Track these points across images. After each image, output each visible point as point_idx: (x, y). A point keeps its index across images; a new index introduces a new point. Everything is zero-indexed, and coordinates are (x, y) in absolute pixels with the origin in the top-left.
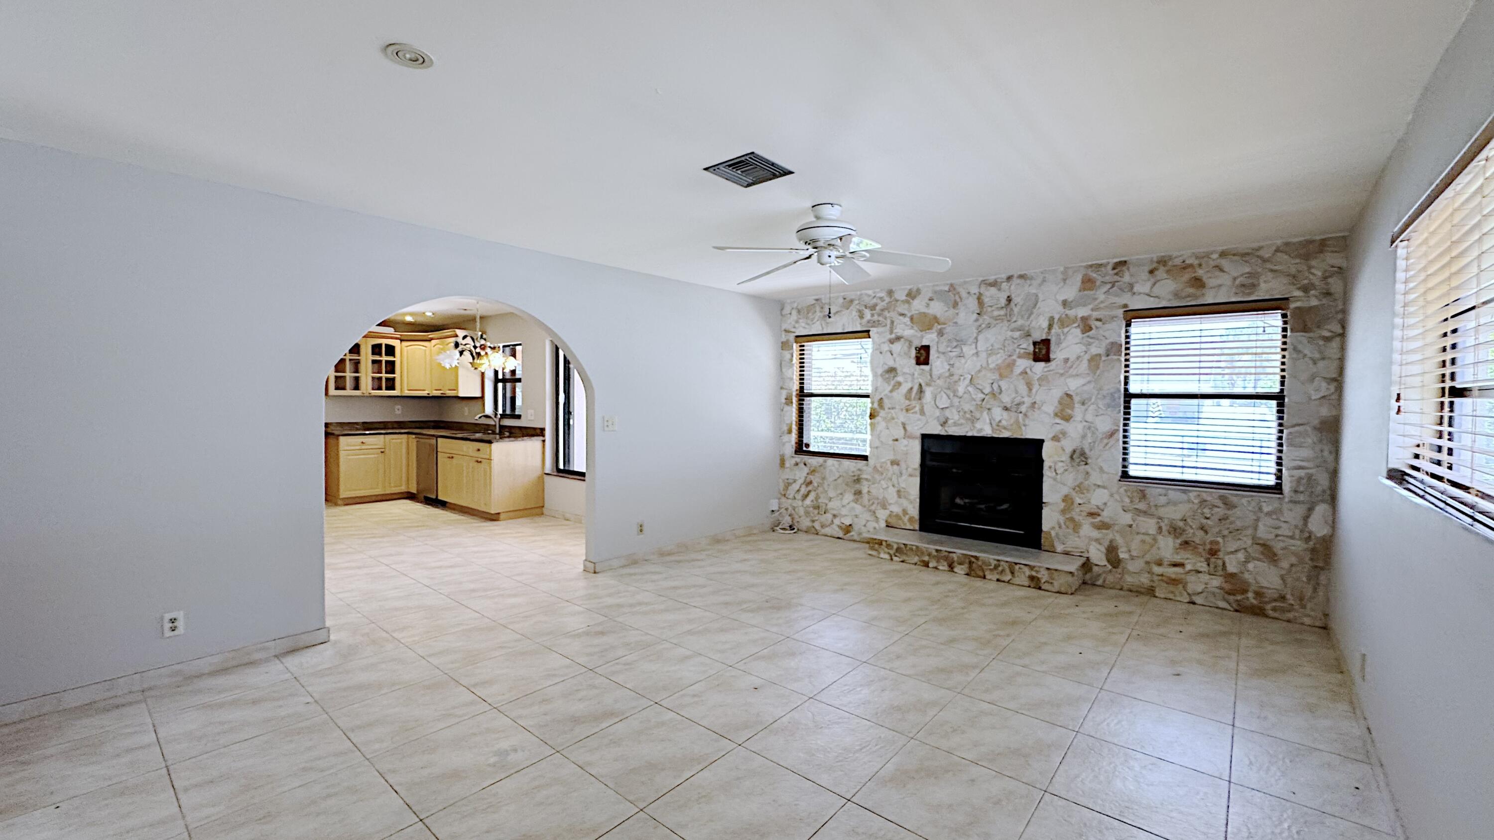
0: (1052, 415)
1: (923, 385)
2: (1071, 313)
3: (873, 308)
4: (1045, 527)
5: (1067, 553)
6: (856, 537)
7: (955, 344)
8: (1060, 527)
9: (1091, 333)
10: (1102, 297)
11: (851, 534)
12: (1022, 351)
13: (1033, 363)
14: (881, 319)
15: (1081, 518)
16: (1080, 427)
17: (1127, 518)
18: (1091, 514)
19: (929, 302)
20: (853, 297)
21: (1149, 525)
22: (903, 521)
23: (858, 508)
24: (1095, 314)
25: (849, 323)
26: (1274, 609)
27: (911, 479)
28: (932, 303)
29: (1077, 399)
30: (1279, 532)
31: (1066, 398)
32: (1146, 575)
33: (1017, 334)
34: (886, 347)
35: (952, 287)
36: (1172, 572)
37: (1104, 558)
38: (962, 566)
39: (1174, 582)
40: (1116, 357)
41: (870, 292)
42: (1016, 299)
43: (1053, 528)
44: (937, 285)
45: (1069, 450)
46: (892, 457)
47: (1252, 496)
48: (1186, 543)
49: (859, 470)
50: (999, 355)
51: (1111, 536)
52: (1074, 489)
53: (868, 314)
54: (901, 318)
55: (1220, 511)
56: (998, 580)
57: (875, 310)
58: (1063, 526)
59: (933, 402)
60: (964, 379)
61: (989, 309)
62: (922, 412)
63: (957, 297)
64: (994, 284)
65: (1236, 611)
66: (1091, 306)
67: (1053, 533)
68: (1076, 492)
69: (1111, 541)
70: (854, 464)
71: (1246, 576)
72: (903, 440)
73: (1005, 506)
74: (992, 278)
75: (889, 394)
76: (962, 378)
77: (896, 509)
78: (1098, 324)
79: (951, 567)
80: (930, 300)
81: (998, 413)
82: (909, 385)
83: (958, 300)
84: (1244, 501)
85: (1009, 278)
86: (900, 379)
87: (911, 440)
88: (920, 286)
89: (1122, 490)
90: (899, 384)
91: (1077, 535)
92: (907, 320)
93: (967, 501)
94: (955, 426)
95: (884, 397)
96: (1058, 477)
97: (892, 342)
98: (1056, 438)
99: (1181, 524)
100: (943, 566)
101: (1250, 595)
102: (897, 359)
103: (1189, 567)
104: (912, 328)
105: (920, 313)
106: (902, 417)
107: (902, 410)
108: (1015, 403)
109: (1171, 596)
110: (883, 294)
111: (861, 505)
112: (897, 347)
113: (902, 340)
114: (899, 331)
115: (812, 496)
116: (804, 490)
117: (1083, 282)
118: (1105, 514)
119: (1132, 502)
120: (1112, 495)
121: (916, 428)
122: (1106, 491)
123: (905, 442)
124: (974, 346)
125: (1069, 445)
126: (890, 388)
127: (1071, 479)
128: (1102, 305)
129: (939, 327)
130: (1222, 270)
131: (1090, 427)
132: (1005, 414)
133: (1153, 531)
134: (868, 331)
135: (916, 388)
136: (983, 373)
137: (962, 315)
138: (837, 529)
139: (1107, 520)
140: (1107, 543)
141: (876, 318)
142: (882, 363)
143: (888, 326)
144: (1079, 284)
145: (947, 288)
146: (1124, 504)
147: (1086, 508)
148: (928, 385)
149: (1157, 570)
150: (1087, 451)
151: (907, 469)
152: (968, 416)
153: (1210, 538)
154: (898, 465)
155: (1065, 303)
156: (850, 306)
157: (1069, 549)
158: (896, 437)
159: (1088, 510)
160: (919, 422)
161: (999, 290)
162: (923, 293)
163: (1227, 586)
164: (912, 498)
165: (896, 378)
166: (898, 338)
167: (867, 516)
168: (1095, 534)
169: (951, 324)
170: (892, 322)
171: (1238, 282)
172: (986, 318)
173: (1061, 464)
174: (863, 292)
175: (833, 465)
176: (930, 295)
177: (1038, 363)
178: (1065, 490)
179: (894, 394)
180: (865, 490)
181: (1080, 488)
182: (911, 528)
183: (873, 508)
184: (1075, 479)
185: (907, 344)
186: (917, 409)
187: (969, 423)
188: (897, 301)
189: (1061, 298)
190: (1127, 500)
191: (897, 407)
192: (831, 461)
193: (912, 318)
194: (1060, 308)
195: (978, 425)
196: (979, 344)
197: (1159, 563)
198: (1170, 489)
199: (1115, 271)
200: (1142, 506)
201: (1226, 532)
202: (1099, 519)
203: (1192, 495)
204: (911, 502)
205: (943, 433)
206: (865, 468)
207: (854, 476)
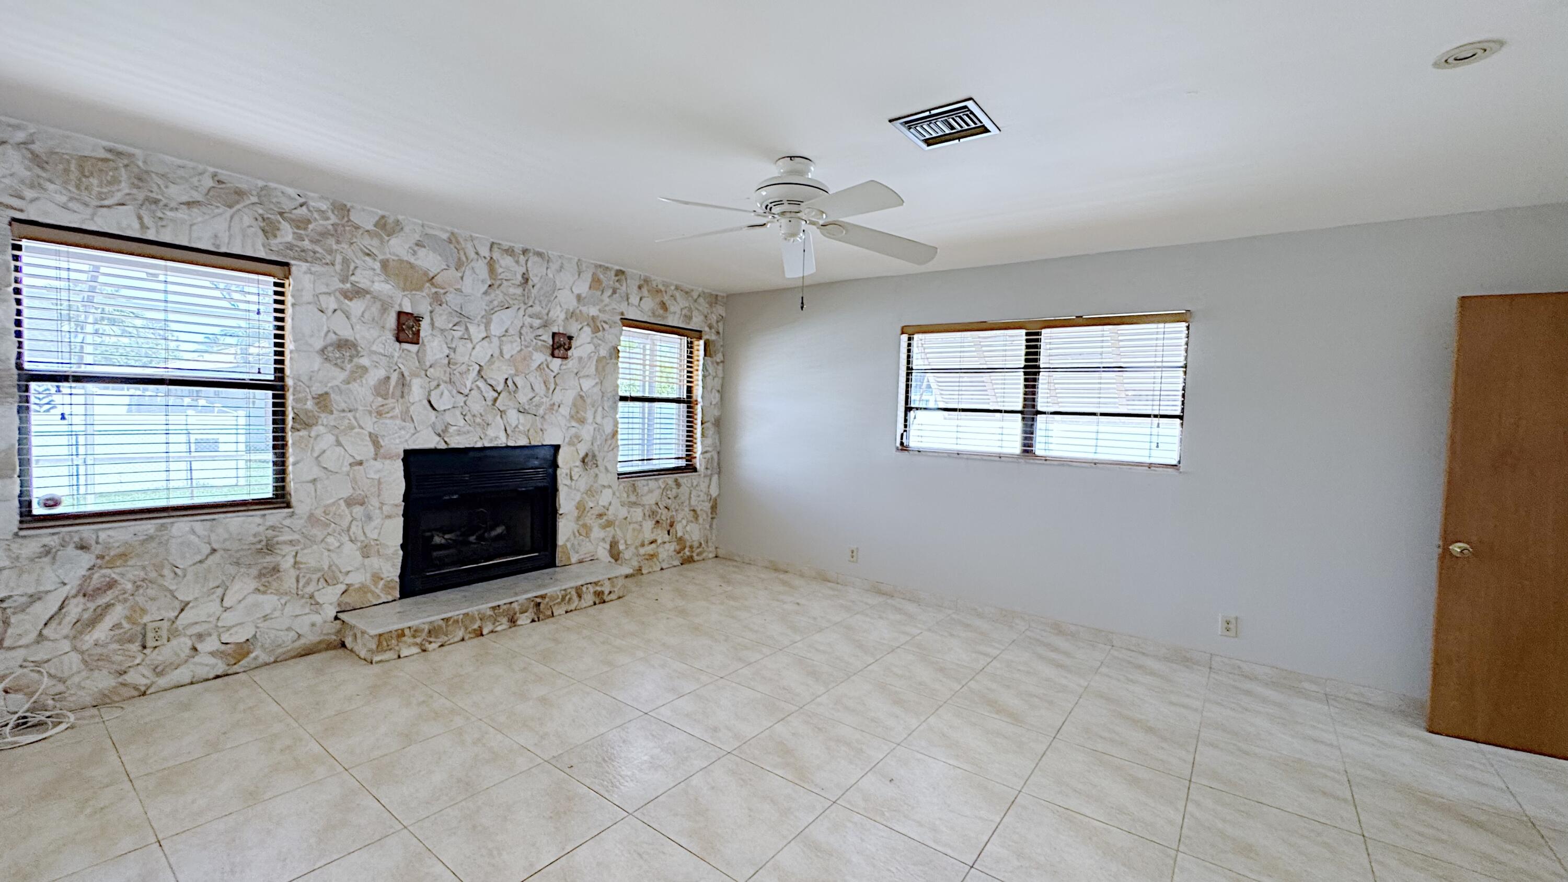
0: (568, 417)
1: (406, 374)
2: (584, 309)
3: (301, 224)
4: (561, 540)
5: (581, 562)
6: (264, 657)
7: (456, 320)
8: (575, 537)
9: (597, 334)
10: (607, 300)
11: (252, 655)
12: (540, 343)
13: (550, 358)
14: (318, 249)
15: (591, 522)
16: (592, 429)
17: (623, 512)
18: (600, 516)
19: (416, 248)
20: (244, 186)
21: (638, 513)
22: (373, 593)
23: (269, 601)
24: (603, 317)
25: (230, 237)
26: (698, 555)
28: (422, 252)
29: (589, 401)
30: (699, 499)
31: (579, 397)
32: (636, 558)
33: (537, 323)
34: (330, 303)
35: (453, 239)
36: (649, 549)
37: (608, 555)
39: (652, 556)
40: (615, 361)
41: (292, 192)
42: (534, 279)
43: (568, 540)
44: (432, 228)
45: (582, 454)
46: (346, 492)
47: (687, 476)
48: (658, 522)
49: (273, 528)
50: (515, 345)
51: (613, 532)
52: (587, 494)
53: (287, 234)
54: (367, 258)
55: (674, 491)
56: (567, 612)
57: (305, 229)
58: (577, 534)
59: (425, 402)
60: (473, 369)
61: (505, 283)
62: (407, 416)
63: (462, 253)
64: (510, 252)
65: (682, 564)
66: (598, 307)
67: (569, 545)
68: (589, 497)
69: (614, 537)
70: (258, 520)
71: (687, 537)
72: (372, 462)
73: (499, 530)
74: (506, 244)
75: (343, 387)
76: (471, 368)
77: (356, 579)
78: (606, 326)
79: (513, 621)
80: (417, 245)
81: (513, 416)
82: (381, 373)
83: (464, 259)
84: (685, 480)
85: (525, 252)
86: (365, 361)
87: (387, 462)
88: (400, 217)
89: (621, 487)
90: (365, 369)
91: (587, 540)
92: (377, 266)
93: (447, 536)
94: (459, 435)
95: (330, 391)
96: (573, 483)
97: (347, 295)
98: (571, 443)
99: (654, 507)
100: (504, 624)
101: (687, 550)
102: (358, 327)
103: (659, 541)
104: (387, 282)
105: (401, 261)
106: (369, 424)
107: (370, 412)
108: (534, 404)
109: (650, 570)
110: (324, 206)
111: (278, 593)
112: (356, 307)
113: (368, 296)
114: (362, 279)
115: (117, 614)
116: (75, 609)
117: (593, 280)
118: (610, 512)
119: (628, 496)
120: (614, 494)
121: (397, 441)
122: (610, 490)
123: (378, 464)
124: (482, 327)
125: (583, 449)
126: (343, 376)
127: (582, 484)
128: (607, 308)
129: (434, 290)
130: (675, 299)
131: (599, 428)
132: (521, 415)
133: (640, 519)
134: (287, 265)
135: (394, 377)
136: (497, 364)
137: (468, 280)
139: (611, 517)
140: (609, 540)
141: (306, 244)
142: (325, 329)
143: (338, 267)
144: (590, 280)
145: (445, 236)
146: (623, 499)
147: (596, 511)
148: (414, 375)
149: (642, 551)
150: (597, 453)
151: (381, 508)
152: (478, 420)
153: (670, 514)
154: (362, 504)
155: (579, 298)
156: (238, 202)
157: (582, 557)
158: (358, 458)
159: (597, 513)
160: (403, 432)
161: (517, 262)
162: (406, 229)
163: (678, 548)
165: (355, 360)
166: (357, 293)
167: (295, 608)
168: (602, 534)
169: (451, 289)
170: (346, 261)
171: (683, 313)
172: (498, 296)
173: (576, 469)
174: (272, 185)
176: (417, 237)
178: (578, 498)
179: (354, 386)
180: (287, 563)
181: (590, 492)
182: (390, 598)
183: (310, 589)
184: (587, 483)
185: (378, 304)
186: (397, 411)
187: (479, 429)
188: (357, 228)
189: (576, 291)
190: (625, 495)
191: (361, 408)
193: (385, 264)
194: (575, 303)
195: (491, 432)
196: (492, 327)
197: (643, 545)
198: (651, 479)
199: (617, 278)
200: (633, 498)
201: (677, 507)
202: (605, 518)
203: (660, 482)
204: (388, 558)
205: (442, 446)
206: (287, 522)
207: (260, 541)
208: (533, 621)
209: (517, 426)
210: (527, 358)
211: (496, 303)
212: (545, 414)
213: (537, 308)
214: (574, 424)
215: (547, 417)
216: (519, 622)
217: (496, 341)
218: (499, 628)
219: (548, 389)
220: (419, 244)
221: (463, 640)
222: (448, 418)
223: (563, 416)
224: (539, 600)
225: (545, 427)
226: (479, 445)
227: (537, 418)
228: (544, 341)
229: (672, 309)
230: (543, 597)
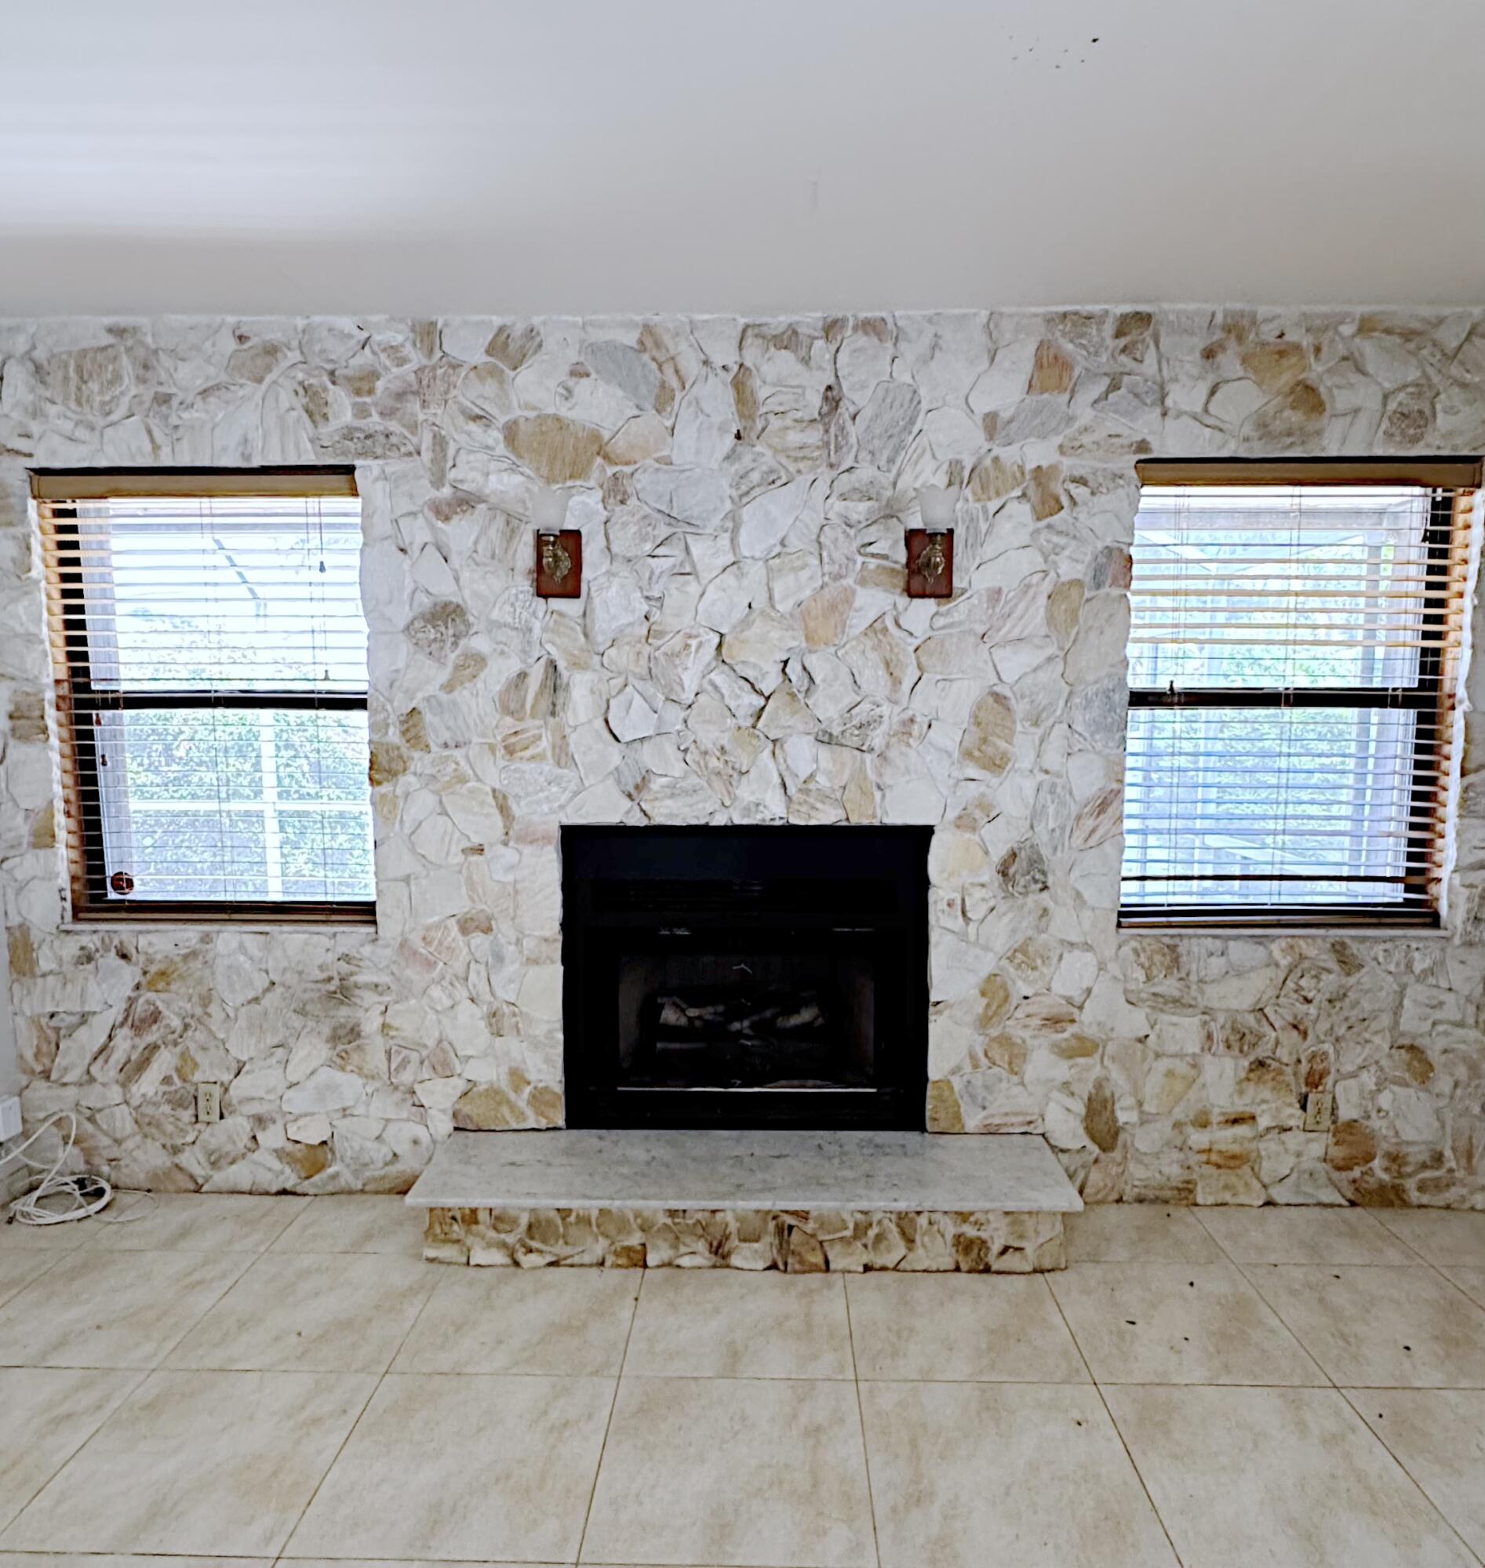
0: (956, 755)
1: (561, 665)
2: (1009, 454)
3: (363, 383)
4: (936, 1069)
5: (990, 1132)
6: (347, 1179)
7: (663, 531)
8: (976, 1066)
9: (1055, 519)
10: (1085, 414)
11: (331, 1170)
12: (873, 563)
13: (903, 601)
14: (394, 426)
15: (1026, 1034)
16: (1029, 786)
17: (1135, 1021)
18: (1054, 1022)
19: (571, 383)
20: (275, 336)
21: (1185, 1031)
22: (512, 1107)
23: (350, 1085)
24: (1069, 465)
25: (265, 437)
26: (1422, 1188)
27: (533, 971)
28: (582, 387)
29: (1020, 708)
30: (1438, 1015)
31: (991, 700)
32: (1176, 1155)
33: (860, 510)
34: (418, 532)
35: (650, 338)
36: (1227, 1138)
37: (1081, 1131)
38: (756, 1245)
39: (1233, 1161)
40: (1116, 592)
41: (347, 323)
42: (855, 396)
43: (956, 1070)
44: (602, 326)
45: (998, 853)
46: (461, 905)
47: (1392, 939)
48: (1261, 1064)
49: (345, 958)
50: (804, 575)
51: (1097, 1072)
52: (1011, 959)
53: (342, 407)
54: (473, 427)
55: (1331, 981)
56: (867, 1268)
57: (371, 392)
58: (984, 1061)
59: (599, 723)
60: (700, 645)
61: (775, 423)
62: (562, 755)
63: (669, 370)
64: (788, 340)
65: (1353, 1204)
66: (1057, 440)
67: (957, 1083)
68: (1018, 967)
69: (1099, 1085)
70: (325, 942)
71: (1376, 1123)
72: (501, 849)
73: (806, 1016)
74: (779, 321)
75: (444, 697)
76: (694, 643)
77: (485, 1073)
78: (1079, 492)
79: (720, 1252)
80: (574, 373)
81: (802, 753)
82: (514, 666)
83: (674, 383)
84: (1379, 950)
85: (831, 328)
86: (479, 643)
87: (527, 850)
88: (536, 321)
89: (1126, 950)
90: (480, 660)
91: (1015, 1079)
92: (495, 437)
93: (693, 1012)
94: (672, 796)
95: (422, 706)
96: (972, 928)
97: (443, 512)
98: (965, 822)
99: (1251, 1020)
100: (695, 1255)
101: (1377, 1164)
102: (465, 575)
103: (1264, 1122)
104: (514, 469)
105: (542, 418)
106: (492, 773)
107: (492, 748)
108: (856, 722)
109: (1227, 1197)
110: (397, 336)
111: (360, 1071)
112: (461, 532)
113: (482, 507)
114: (468, 473)
115: (164, 1062)
116: (124, 1044)
117: (1039, 365)
118: (1086, 1016)
119: (1149, 978)
120: (1102, 967)
121: (545, 808)
122: (1089, 956)
123: (509, 855)
124: (725, 540)
125: (999, 840)
126: (443, 676)
127: (1001, 932)
128: (1086, 439)
129: (610, 470)
130: (1361, 370)
131: (1052, 785)
132: (824, 752)
133: (1193, 1046)
134: (349, 470)
135: (537, 674)
136: (757, 629)
137: (686, 434)
138: (277, 1165)
139: (1091, 1032)
140: (1085, 1089)
141: (375, 422)
142: (409, 586)
143: (426, 456)
144: (1028, 366)
145: (631, 339)
146: (1132, 986)
147: (1043, 1006)
148: (576, 665)
149: (1199, 1138)
150: (1045, 852)
151: (518, 942)
152: (714, 763)
153: (1309, 1046)
154: (488, 930)
155: (991, 424)
156: (268, 369)
157: (997, 1121)
158: (476, 840)
159: (1045, 1013)
160: (554, 789)
161: (806, 361)
162: (550, 344)
163: (1338, 1153)
164: (540, 1030)
165: (462, 642)
166: (465, 502)
167: (384, 1106)
168: (1062, 1070)
169: (649, 462)
170: (440, 443)
171: (1392, 406)
172: (762, 455)
173: (979, 893)
174: (316, 319)
175: (242, 948)
176: (572, 355)
177: (917, 601)
178: (988, 964)
179: (462, 695)
180: (371, 1024)
181: (1023, 955)
182: (543, 1123)
183: (406, 1077)
184: (1014, 931)
185: (500, 521)
186: (545, 744)
187: (717, 784)
188: (455, 366)
189: (983, 405)
190: (1140, 975)
191: (476, 740)
192: (229, 937)
193: (511, 434)
194: (979, 438)
195: (746, 792)
196: (743, 536)
197: (1203, 1123)
198: (1237, 938)
199: (1122, 342)
200: (1169, 986)
201: (1341, 1031)
202: (1071, 1029)
203: (1276, 948)
204: (536, 1045)
205: (636, 820)
206: (367, 950)
207: (330, 979)
208: (773, 1266)
209: (812, 776)
210: (839, 607)
211: (755, 477)
212: (888, 746)
213: (866, 472)
214: (972, 772)
215: (892, 754)
216: (735, 1260)
217: (756, 572)
218: (685, 1261)
219: (897, 682)
220: (579, 372)
221: (602, 1264)
222: (647, 756)
223: (939, 750)
224: (790, 1220)
225: (887, 780)
226: (720, 820)
227: (868, 757)
228: (885, 557)
229: (1342, 400)
230: (803, 1216)
